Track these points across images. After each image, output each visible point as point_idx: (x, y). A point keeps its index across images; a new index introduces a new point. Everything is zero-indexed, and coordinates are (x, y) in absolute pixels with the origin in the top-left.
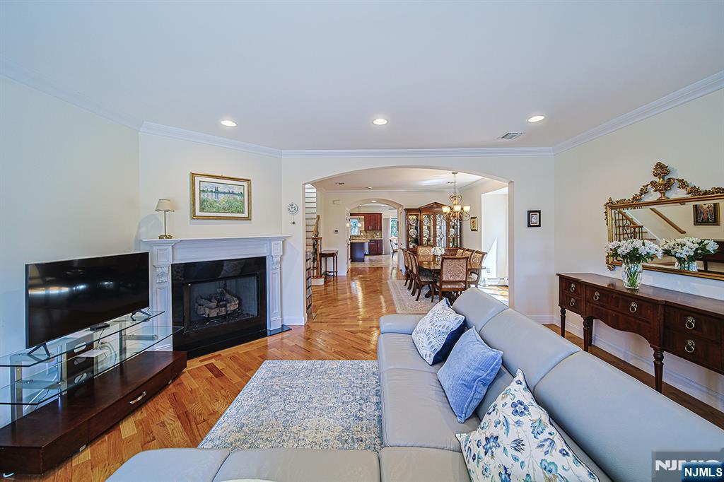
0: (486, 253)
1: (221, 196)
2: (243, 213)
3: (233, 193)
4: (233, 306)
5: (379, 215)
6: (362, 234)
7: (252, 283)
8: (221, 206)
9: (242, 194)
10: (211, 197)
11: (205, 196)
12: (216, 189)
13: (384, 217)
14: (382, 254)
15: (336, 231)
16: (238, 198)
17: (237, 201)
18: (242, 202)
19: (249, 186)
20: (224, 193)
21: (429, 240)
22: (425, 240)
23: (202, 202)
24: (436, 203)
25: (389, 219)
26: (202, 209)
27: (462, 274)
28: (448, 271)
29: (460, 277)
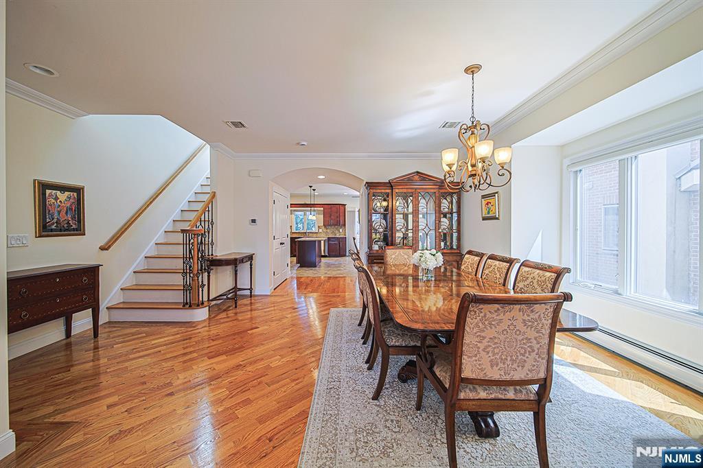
0: (568, 271)
5: (342, 208)
6: (320, 230)
13: (348, 209)
14: (345, 256)
15: (254, 221)
21: (405, 237)
22: (399, 235)
24: (418, 172)
25: (355, 211)
27: (534, 354)
28: (482, 346)
29: (528, 366)
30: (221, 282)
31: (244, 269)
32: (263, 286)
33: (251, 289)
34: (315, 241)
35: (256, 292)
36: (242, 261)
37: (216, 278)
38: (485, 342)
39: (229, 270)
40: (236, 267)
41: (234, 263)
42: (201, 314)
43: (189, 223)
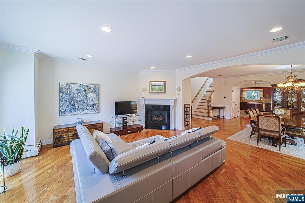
1: (157, 87)
2: (163, 91)
3: (160, 85)
4: (161, 119)
7: (166, 113)
8: (157, 89)
9: (163, 86)
10: (154, 87)
11: (153, 87)
12: (156, 85)
15: (225, 97)
16: (162, 87)
17: (161, 88)
18: (163, 88)
19: (165, 83)
20: (158, 86)
23: (152, 89)
24: (299, 79)
26: (152, 91)
27: (275, 127)
28: (262, 123)
29: (273, 128)
30: (215, 113)
31: (222, 111)
32: (228, 117)
33: (224, 117)
34: (255, 104)
35: (226, 118)
36: (221, 108)
37: (214, 113)
38: (263, 123)
39: (217, 110)
40: (219, 109)
41: (219, 108)
42: (211, 119)
43: (208, 98)
